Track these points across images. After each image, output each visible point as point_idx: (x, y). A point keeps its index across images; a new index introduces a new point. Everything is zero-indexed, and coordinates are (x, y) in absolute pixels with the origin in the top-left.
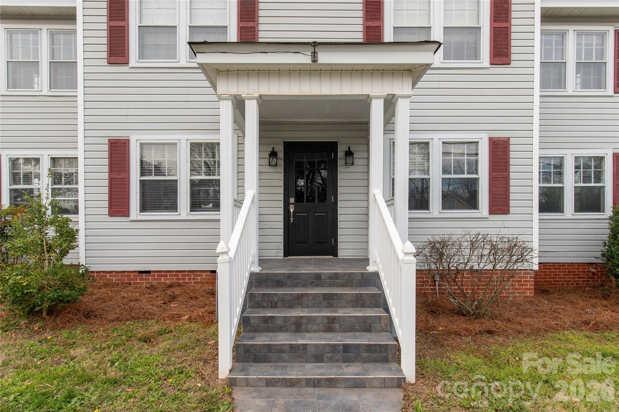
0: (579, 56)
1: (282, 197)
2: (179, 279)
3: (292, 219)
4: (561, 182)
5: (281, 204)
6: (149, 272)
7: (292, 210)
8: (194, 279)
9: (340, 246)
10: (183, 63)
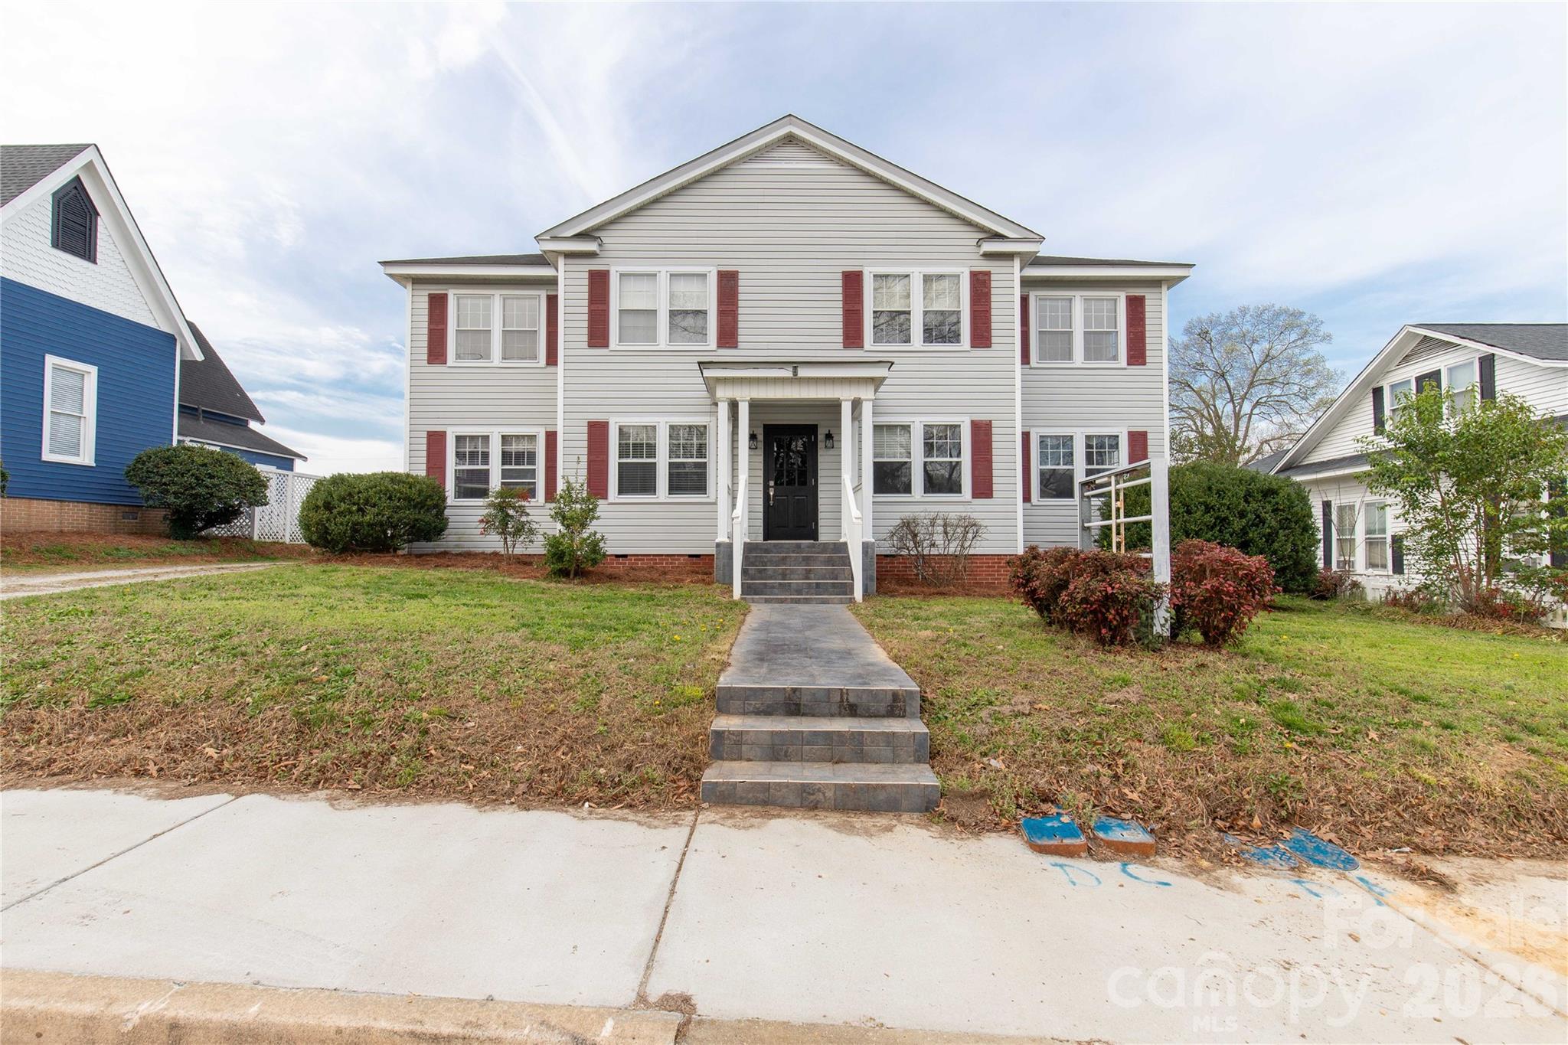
0: (1087, 322)
1: (761, 480)
2: (656, 563)
3: (771, 503)
4: (1072, 463)
5: (761, 487)
6: (625, 556)
7: (772, 494)
8: (671, 563)
9: (821, 530)
10: (662, 347)
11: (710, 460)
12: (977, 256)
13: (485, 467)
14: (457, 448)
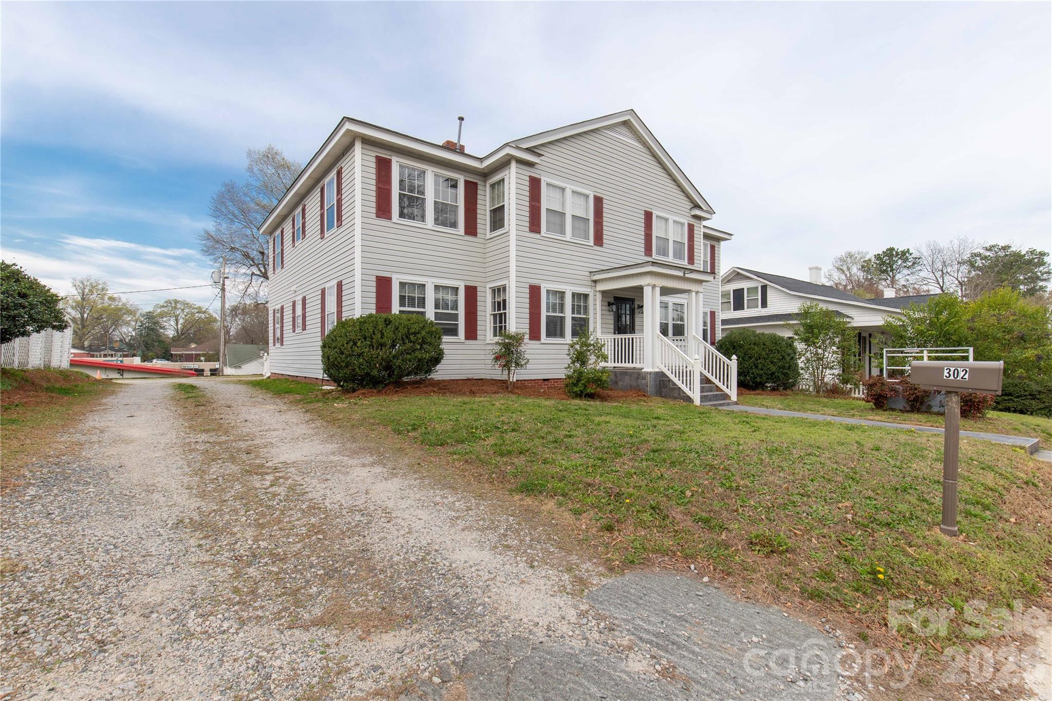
1: (613, 331)
6: (549, 380)
10: (568, 239)
11: (591, 316)
12: (689, 215)
13: (456, 312)
14: (400, 292)
